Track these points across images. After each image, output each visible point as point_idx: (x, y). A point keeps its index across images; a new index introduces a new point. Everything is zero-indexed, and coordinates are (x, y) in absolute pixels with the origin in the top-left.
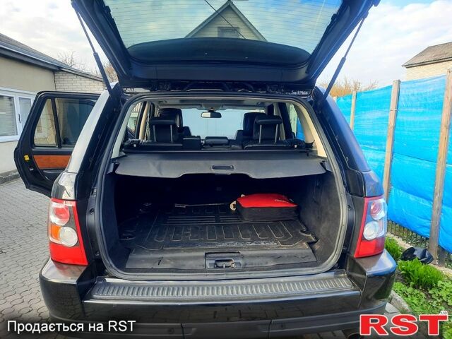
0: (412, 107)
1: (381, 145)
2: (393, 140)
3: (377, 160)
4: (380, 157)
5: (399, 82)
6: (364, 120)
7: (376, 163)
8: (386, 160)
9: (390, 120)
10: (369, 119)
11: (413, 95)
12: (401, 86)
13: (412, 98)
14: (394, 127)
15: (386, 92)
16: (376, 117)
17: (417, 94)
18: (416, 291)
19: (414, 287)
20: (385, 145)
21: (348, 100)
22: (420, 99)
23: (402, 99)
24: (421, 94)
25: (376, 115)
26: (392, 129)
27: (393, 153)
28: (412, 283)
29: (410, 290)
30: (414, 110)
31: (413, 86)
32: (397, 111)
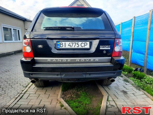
0: (138, 25)
1: (129, 39)
2: (133, 37)
3: (128, 44)
4: (129, 42)
5: (135, 17)
6: (124, 31)
7: (128, 45)
8: (131, 43)
9: (132, 30)
10: (125, 31)
11: (139, 21)
12: (136, 18)
13: (139, 22)
14: (133, 32)
15: (131, 21)
16: (128, 30)
17: (140, 20)
18: (137, 80)
19: (137, 79)
20: (130, 39)
21: (119, 26)
22: (141, 22)
23: (135, 22)
24: (141, 20)
25: (128, 29)
26: (133, 33)
27: (133, 41)
28: (136, 78)
29: (135, 79)
30: (139, 25)
31: (139, 18)
32: (134, 27)
